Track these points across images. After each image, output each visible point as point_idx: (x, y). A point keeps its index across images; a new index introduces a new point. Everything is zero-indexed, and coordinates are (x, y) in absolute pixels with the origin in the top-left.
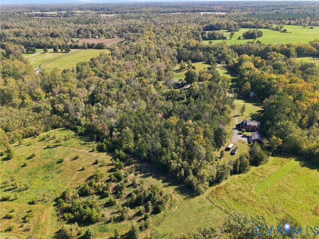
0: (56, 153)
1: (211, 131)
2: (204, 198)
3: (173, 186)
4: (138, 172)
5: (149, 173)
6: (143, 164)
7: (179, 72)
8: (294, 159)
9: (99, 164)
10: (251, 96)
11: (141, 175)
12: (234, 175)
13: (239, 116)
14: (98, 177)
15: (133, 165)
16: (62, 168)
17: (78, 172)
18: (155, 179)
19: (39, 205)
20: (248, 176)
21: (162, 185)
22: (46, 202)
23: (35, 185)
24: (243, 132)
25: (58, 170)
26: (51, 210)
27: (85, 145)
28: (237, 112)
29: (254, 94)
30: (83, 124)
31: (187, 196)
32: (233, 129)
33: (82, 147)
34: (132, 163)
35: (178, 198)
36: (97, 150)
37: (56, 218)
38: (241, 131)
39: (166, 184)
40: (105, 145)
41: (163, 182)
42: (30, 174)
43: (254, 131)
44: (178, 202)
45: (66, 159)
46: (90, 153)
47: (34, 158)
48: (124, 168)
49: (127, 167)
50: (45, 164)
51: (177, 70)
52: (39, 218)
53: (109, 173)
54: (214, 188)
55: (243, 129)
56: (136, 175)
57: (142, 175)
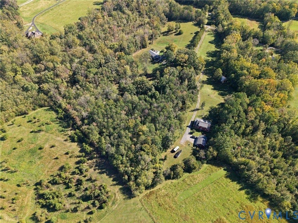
0: (39, 138)
1: (159, 139)
2: (138, 200)
3: (119, 185)
4: (97, 167)
5: (105, 170)
6: (102, 160)
7: (166, 35)
8: (223, 169)
9: (70, 155)
10: (222, 81)
11: (98, 171)
12: (168, 180)
13: (199, 110)
14: (66, 169)
15: (94, 160)
16: (42, 154)
17: (53, 160)
18: (107, 177)
19: (24, 188)
20: (178, 183)
21: (112, 183)
22: (29, 185)
23: (23, 168)
24: (193, 132)
25: (40, 156)
26: (32, 193)
27: (62, 132)
29: (225, 79)
30: (63, 107)
31: (127, 196)
32: (187, 126)
33: (59, 134)
34: (94, 158)
35: (120, 197)
36: (70, 139)
37: (35, 201)
38: (192, 130)
39: (115, 183)
40: (76, 136)
41: (113, 180)
42: (20, 157)
44: (118, 201)
45: (46, 146)
46: (64, 142)
47: (23, 141)
48: (88, 162)
49: (90, 161)
50: (31, 148)
51: (165, 32)
52: (23, 200)
53: (76, 164)
54: (148, 191)
56: (94, 171)
57: (100, 171)
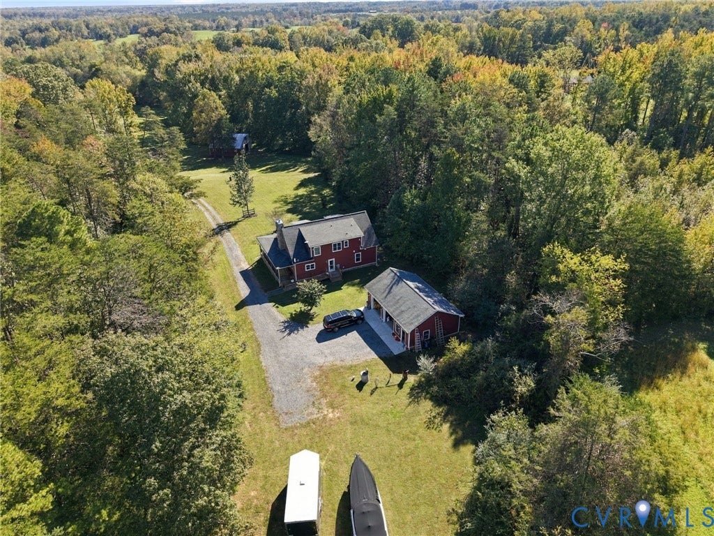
13: (236, 223)
24: (311, 300)
28: (214, 213)
29: (245, 138)
32: (238, 307)
38: (294, 301)
43: (375, 272)
55: (304, 286)
